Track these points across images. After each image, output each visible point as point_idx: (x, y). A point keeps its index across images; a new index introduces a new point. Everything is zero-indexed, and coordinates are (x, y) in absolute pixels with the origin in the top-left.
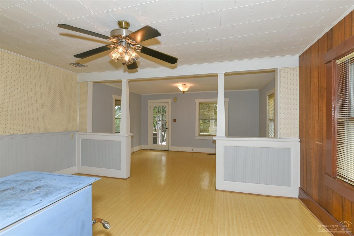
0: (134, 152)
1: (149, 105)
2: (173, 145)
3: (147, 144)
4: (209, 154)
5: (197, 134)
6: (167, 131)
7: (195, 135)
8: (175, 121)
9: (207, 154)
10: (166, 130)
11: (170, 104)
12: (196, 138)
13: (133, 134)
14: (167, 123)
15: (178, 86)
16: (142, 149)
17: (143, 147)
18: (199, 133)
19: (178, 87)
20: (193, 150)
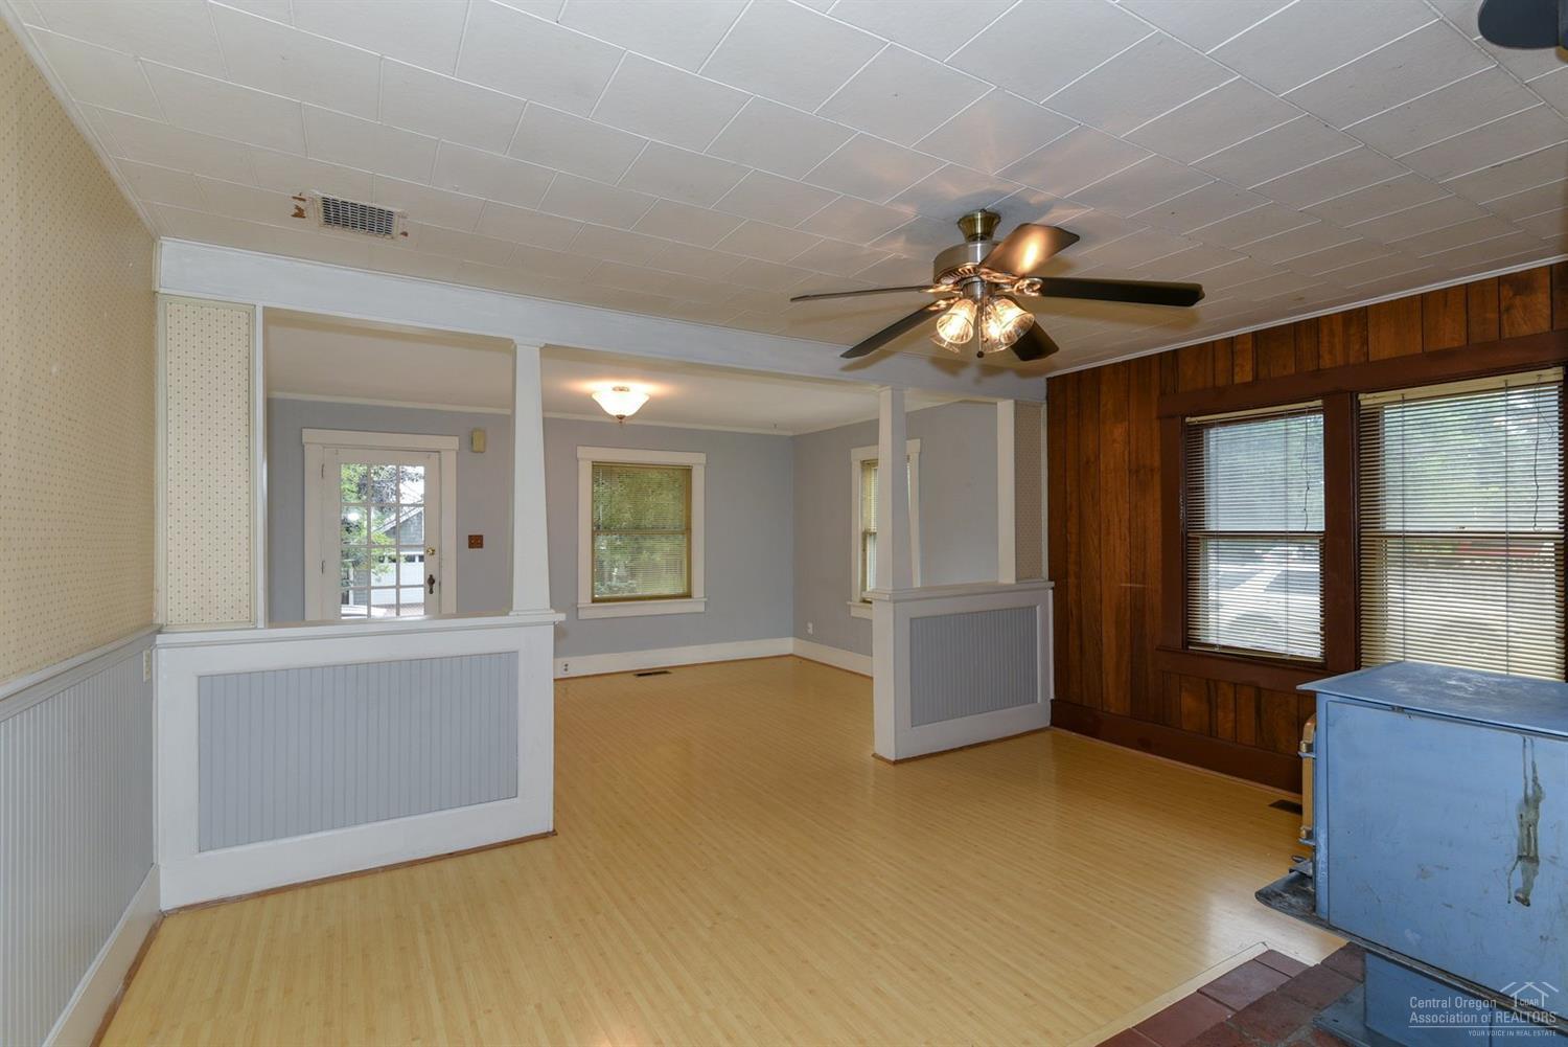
4: (641, 674)
5: (584, 598)
6: (431, 592)
7: (577, 603)
8: (476, 542)
12: (582, 615)
13: (561, 617)
14: (429, 553)
15: (594, 392)
18: (593, 594)
19: (594, 397)
20: (566, 670)
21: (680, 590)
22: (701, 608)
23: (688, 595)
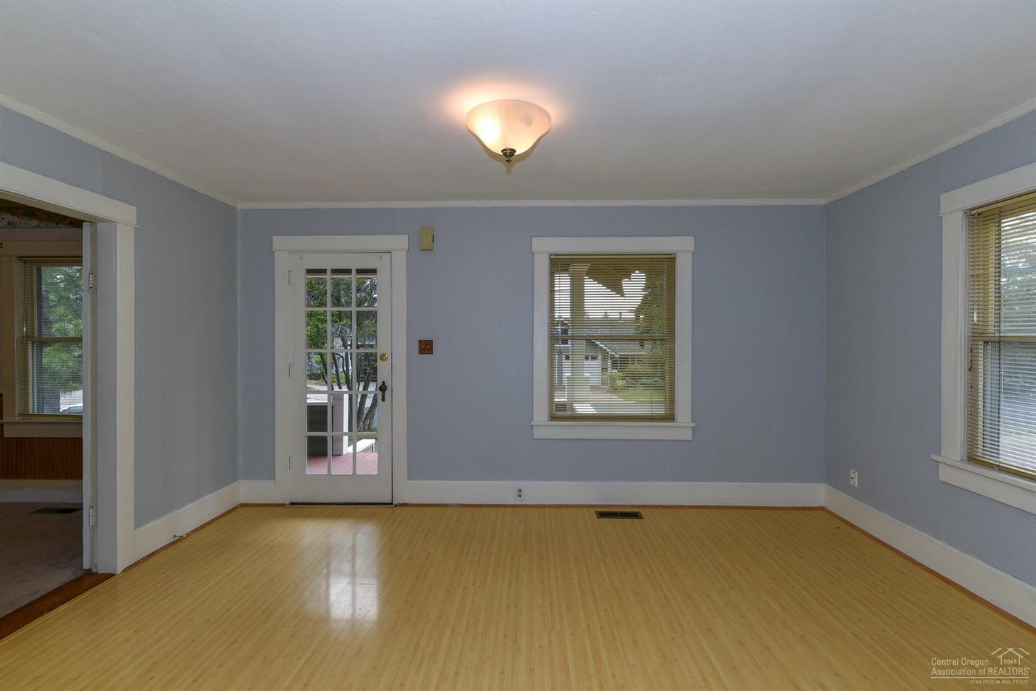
0: (181, 539)
1: (283, 262)
2: (415, 472)
3: (272, 476)
4: (605, 514)
5: (541, 414)
6: (383, 399)
7: (533, 420)
8: (426, 347)
9: (593, 511)
10: (380, 397)
11: (400, 260)
12: (539, 433)
14: (381, 359)
16: (244, 501)
17: (248, 490)
20: (520, 496)
21: (660, 410)
22: (688, 435)
23: (670, 417)
